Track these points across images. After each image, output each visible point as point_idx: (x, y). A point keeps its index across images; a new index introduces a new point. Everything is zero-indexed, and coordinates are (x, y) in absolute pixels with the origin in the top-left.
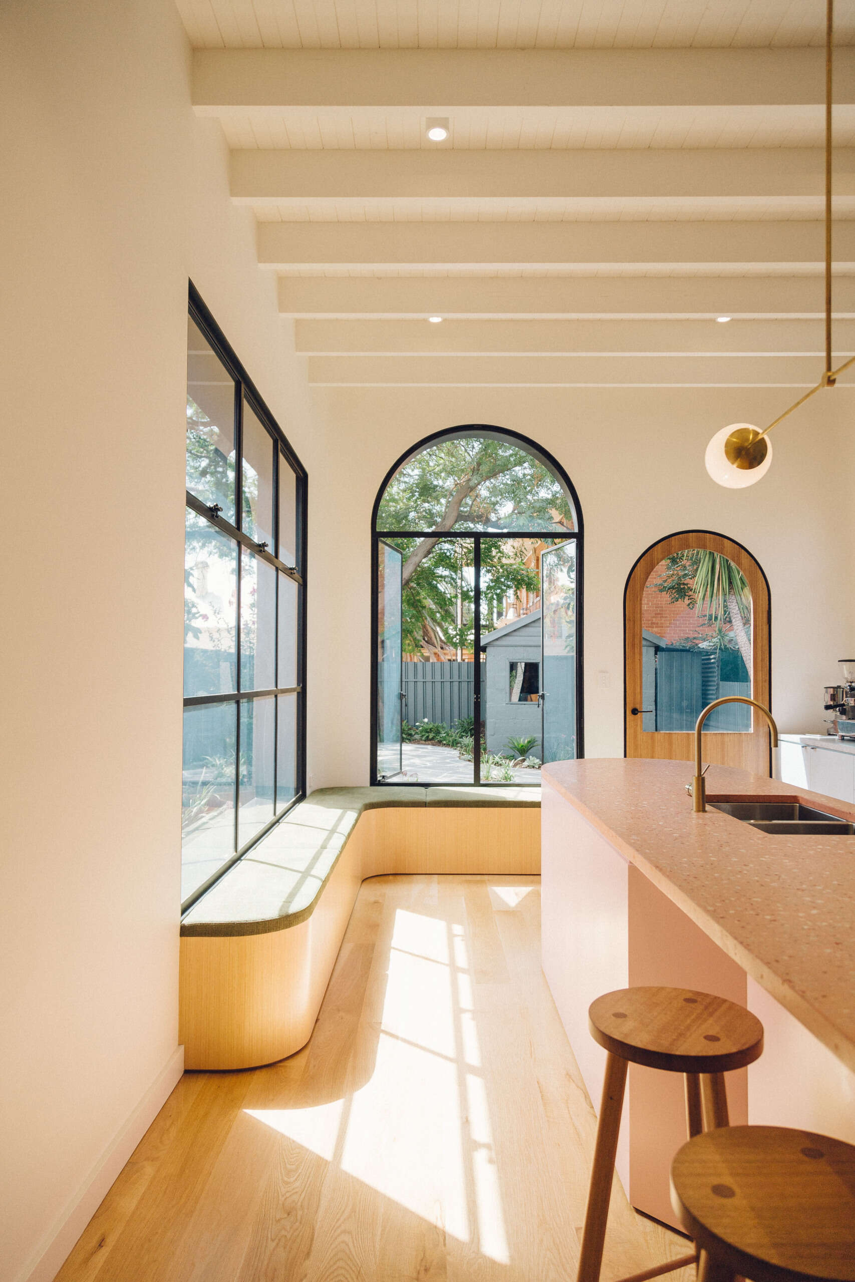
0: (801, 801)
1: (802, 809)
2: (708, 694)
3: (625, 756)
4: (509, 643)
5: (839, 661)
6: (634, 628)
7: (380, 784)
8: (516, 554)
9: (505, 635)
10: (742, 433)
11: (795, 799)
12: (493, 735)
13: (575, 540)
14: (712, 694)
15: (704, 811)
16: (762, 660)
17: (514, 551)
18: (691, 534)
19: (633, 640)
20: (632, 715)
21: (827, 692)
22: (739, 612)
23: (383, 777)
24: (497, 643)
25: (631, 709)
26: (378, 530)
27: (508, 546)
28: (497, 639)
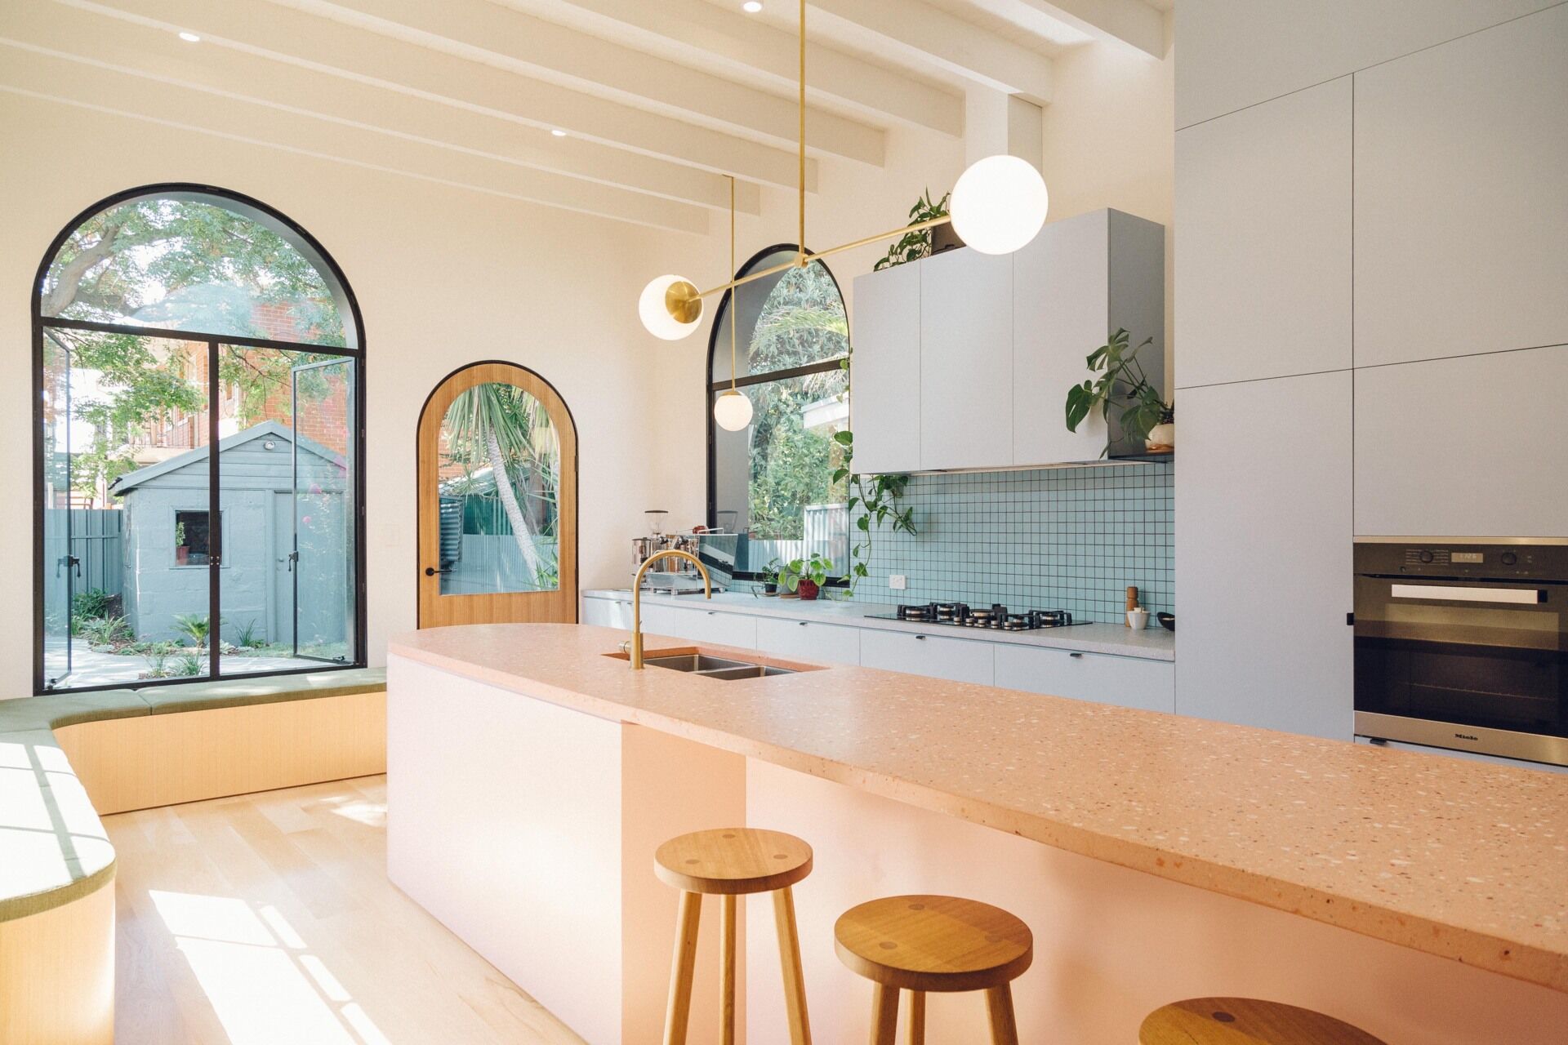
0: (700, 652)
1: (701, 658)
2: (448, 550)
3: (418, 628)
4: (178, 484)
5: (646, 512)
6: (429, 472)
7: (52, 692)
8: (172, 359)
9: (169, 473)
10: (677, 285)
11: (694, 650)
12: (149, 614)
13: (353, 359)
14: (451, 550)
15: (642, 668)
16: (570, 511)
17: (170, 355)
18: (494, 365)
19: (428, 486)
20: (427, 577)
21: (635, 544)
22: (500, 454)
23: (53, 681)
24: (154, 483)
25: (425, 570)
26: (43, 314)
27: (157, 348)
28: (154, 479)
